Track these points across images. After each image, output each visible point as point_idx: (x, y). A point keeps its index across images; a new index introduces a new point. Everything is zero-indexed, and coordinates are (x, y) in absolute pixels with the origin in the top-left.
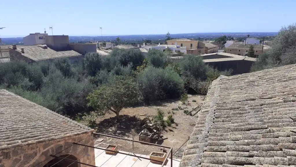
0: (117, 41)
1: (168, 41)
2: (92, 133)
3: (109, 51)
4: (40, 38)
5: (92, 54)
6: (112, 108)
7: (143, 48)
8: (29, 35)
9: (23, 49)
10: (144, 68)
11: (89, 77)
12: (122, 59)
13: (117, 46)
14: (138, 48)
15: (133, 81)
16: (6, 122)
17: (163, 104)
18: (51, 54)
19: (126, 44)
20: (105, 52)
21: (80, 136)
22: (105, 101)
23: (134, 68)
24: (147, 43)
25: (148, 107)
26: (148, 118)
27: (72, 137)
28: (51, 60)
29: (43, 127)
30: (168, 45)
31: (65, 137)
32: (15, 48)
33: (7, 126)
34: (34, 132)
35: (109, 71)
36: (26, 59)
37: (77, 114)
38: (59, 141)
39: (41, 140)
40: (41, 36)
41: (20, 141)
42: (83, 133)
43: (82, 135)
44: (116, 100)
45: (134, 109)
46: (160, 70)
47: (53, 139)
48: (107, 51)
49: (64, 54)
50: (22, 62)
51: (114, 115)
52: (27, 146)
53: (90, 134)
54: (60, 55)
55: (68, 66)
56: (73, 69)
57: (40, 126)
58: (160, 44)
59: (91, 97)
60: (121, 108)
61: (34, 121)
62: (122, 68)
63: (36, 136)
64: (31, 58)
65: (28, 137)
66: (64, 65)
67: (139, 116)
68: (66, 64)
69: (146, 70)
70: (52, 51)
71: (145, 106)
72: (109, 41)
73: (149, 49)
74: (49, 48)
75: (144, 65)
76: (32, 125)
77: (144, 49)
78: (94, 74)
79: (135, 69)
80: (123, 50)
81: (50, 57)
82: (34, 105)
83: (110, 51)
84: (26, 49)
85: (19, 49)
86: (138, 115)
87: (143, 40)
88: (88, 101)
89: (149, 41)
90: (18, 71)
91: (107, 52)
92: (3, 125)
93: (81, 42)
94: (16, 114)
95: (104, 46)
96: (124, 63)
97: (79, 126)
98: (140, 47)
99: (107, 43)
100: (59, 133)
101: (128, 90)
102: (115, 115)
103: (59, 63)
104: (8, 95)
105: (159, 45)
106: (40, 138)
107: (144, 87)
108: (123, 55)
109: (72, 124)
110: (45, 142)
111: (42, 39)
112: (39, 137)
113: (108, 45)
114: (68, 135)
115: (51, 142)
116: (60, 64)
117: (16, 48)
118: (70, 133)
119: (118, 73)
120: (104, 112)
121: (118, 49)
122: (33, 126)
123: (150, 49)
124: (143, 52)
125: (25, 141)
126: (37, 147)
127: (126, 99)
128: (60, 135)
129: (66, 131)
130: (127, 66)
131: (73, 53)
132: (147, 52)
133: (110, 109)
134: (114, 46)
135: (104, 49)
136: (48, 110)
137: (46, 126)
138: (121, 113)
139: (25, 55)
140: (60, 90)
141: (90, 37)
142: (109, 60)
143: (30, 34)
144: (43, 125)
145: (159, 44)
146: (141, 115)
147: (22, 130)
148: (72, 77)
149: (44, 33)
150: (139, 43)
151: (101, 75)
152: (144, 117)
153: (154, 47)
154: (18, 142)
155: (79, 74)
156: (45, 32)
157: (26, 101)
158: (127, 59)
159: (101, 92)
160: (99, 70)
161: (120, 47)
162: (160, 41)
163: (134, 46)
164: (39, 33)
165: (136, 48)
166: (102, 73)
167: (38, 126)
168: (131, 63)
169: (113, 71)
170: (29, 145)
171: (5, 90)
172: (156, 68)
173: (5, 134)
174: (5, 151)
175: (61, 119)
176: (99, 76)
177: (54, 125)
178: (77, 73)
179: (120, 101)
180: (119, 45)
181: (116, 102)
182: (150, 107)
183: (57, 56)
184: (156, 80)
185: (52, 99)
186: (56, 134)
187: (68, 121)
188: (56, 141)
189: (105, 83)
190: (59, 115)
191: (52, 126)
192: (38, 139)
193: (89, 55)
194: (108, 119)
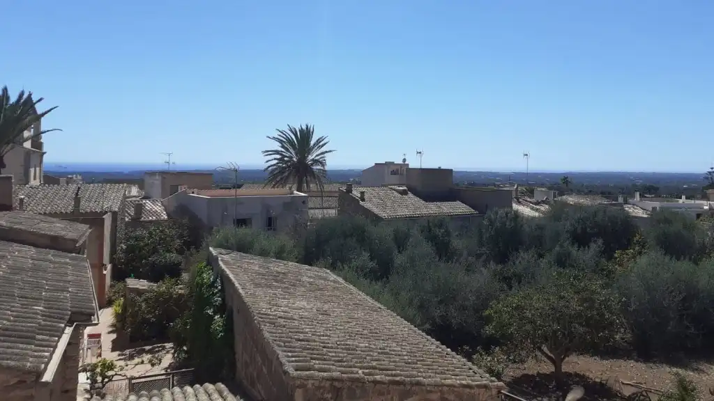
0: (564, 184)
1: (710, 191)
2: (499, 392)
3: (542, 208)
4: (394, 173)
5: (501, 212)
6: (545, 349)
7: (633, 205)
8: (374, 165)
9: (362, 193)
10: (634, 257)
11: (492, 265)
12: (576, 229)
13: (564, 197)
14: (621, 205)
15: (603, 287)
16: (334, 330)
17: (695, 365)
18: (413, 206)
19: (586, 194)
20: (532, 209)
21: (473, 391)
22: (528, 327)
23: (608, 253)
24: (646, 193)
25: (644, 365)
26: (644, 393)
27: (455, 389)
28: (412, 219)
29: (399, 355)
30: (711, 203)
31: (443, 385)
32: (349, 191)
33: (337, 339)
34: (384, 361)
35: (541, 256)
36: (367, 212)
37: (461, 347)
38: (430, 392)
39: (398, 379)
40: (394, 168)
41: (360, 372)
42: (478, 386)
43: (476, 391)
44: (556, 327)
45: (605, 362)
46: (684, 266)
47: (418, 384)
48: (538, 207)
49: (440, 207)
50: (360, 219)
51: (548, 368)
52: (372, 385)
53: (494, 392)
54: (433, 208)
55: (448, 233)
56: (457, 243)
57: (393, 353)
58: (686, 198)
59: (496, 312)
60: (567, 352)
61: (383, 340)
62: (574, 251)
63: (387, 370)
64: (376, 210)
65: (374, 368)
66: (439, 232)
67: (617, 385)
68: (442, 231)
69: (643, 261)
70: (417, 199)
71: (637, 361)
72: (542, 185)
73: (651, 209)
74: (410, 195)
75: (637, 248)
76: (379, 347)
77: (638, 210)
78: (502, 258)
79: (610, 258)
80: (578, 207)
81: (412, 213)
82: (380, 308)
83: (544, 208)
84: (369, 192)
85: (356, 193)
86: (617, 381)
87: (635, 185)
88: (488, 320)
89: (651, 186)
90: (352, 235)
91: (537, 210)
92: (329, 336)
93: (474, 184)
94: (349, 320)
95: (530, 197)
96: (581, 239)
97: (470, 369)
98: (626, 202)
99: (539, 189)
100: (432, 375)
101: (591, 308)
102: (552, 369)
103: (429, 226)
104: (335, 282)
105: (683, 200)
106: (395, 375)
107: (634, 307)
108: (579, 219)
109: (455, 361)
110: (405, 385)
111: (398, 174)
112: (394, 372)
113: (540, 193)
114: (449, 382)
115: (414, 388)
116: (430, 230)
117: (351, 191)
118: (452, 379)
119: (562, 262)
120: (523, 353)
121: (566, 204)
122: (380, 349)
123: (654, 209)
124: (634, 214)
125: (370, 374)
126: (389, 393)
127: (581, 330)
128: (433, 378)
129: (445, 374)
130: (589, 247)
131: (459, 208)
132: (645, 216)
133: (540, 349)
134: (555, 197)
135: (530, 202)
136: (406, 322)
137: (405, 353)
138: (565, 368)
139: (367, 205)
140: (428, 286)
141: (496, 175)
142: (540, 228)
143: (376, 164)
144: (399, 351)
145: (684, 197)
146: (623, 383)
147: (362, 351)
148: (454, 260)
149: (401, 162)
150: (623, 193)
151: (520, 262)
152: (633, 390)
153: (665, 204)
154: (357, 373)
155: (469, 255)
156: (404, 160)
157: (365, 297)
158: (588, 230)
159: (520, 303)
160: (517, 250)
161: (571, 199)
162: (685, 189)
163: (607, 198)
164: (393, 163)
165: (614, 205)
166: (523, 259)
167: (390, 350)
168: (600, 241)
169: (549, 257)
170: (375, 382)
171: (328, 271)
172: (671, 259)
173: (335, 352)
174: (336, 384)
175: (433, 347)
176: (514, 264)
177: (420, 356)
178: (465, 253)
179: (566, 333)
180: (568, 194)
181: (555, 332)
182: (651, 365)
183: (424, 211)
184: (672, 292)
185: (411, 303)
186: (424, 374)
187: (447, 354)
188: (424, 388)
189: (529, 283)
190: (429, 337)
191: (416, 356)
192: (392, 375)
193: (497, 213)
194: (533, 376)
